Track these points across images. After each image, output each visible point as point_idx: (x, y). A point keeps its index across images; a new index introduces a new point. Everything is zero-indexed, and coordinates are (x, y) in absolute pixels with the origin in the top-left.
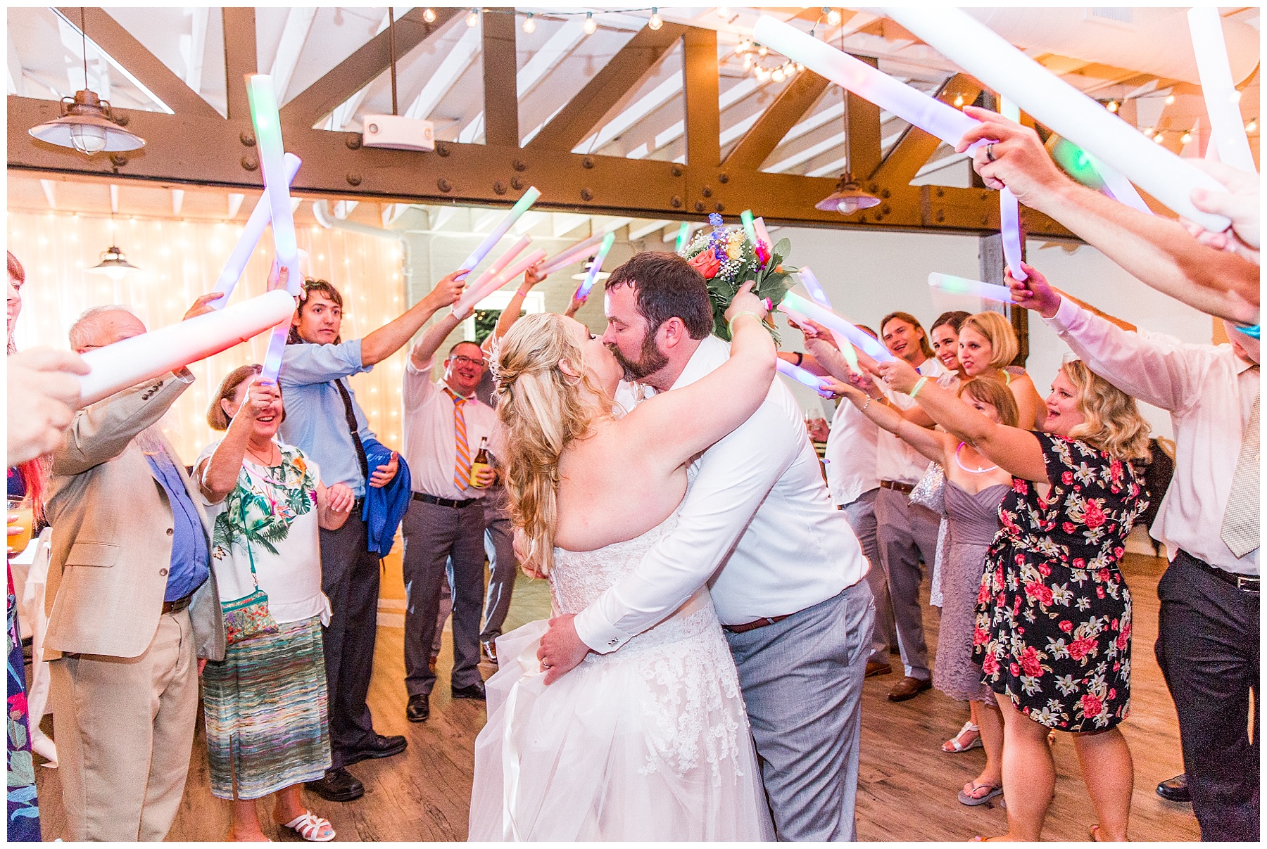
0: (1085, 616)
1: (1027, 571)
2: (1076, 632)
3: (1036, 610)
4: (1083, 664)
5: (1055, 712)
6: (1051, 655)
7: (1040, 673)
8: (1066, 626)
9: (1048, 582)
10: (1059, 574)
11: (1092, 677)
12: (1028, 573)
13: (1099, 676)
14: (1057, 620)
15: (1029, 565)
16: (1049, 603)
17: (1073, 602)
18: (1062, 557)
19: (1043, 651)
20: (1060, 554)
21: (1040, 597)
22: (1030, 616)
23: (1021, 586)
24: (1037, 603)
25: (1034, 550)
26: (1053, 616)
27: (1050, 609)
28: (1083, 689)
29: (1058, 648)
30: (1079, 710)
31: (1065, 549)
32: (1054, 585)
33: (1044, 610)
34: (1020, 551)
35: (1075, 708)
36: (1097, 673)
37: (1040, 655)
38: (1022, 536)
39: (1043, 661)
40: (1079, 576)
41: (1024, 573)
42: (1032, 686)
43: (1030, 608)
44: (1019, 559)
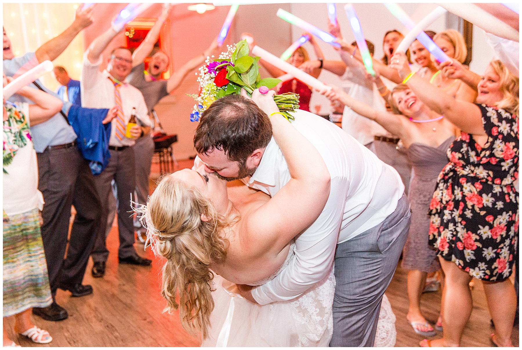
0: (500, 212)
1: (468, 187)
2: (495, 222)
3: (473, 210)
4: (498, 241)
5: (483, 270)
6: (481, 237)
7: (474, 248)
8: (489, 219)
9: (480, 193)
10: (487, 189)
11: (502, 248)
12: (468, 189)
13: (506, 247)
14: (485, 216)
15: (469, 184)
16: (481, 206)
17: (494, 204)
18: (489, 178)
19: (477, 234)
20: (488, 176)
21: (475, 203)
22: (469, 214)
23: (464, 196)
24: (473, 206)
25: (472, 175)
26: (483, 213)
27: (481, 209)
28: (498, 255)
29: (485, 232)
30: (496, 268)
31: (491, 173)
32: (484, 195)
33: (478, 210)
34: (463, 176)
35: (493, 267)
36: (505, 245)
37: (474, 237)
38: (464, 167)
39: (476, 240)
40: (497, 189)
41: (466, 189)
42: (469, 255)
43: (469, 209)
44: (462, 181)
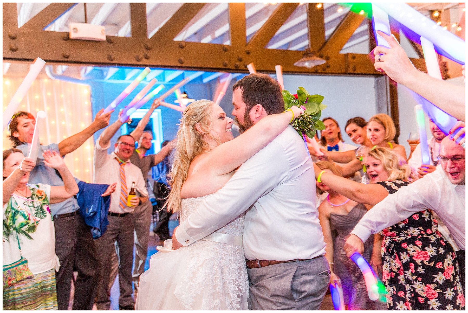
0: (444, 256)
2: (445, 266)
3: (424, 266)
4: (452, 280)
6: (437, 283)
7: (437, 295)
8: (439, 265)
9: (423, 249)
10: (426, 243)
11: (456, 285)
12: (412, 250)
13: (458, 283)
14: (435, 264)
15: (411, 246)
16: (428, 259)
17: (437, 251)
18: (422, 232)
19: (434, 283)
20: (420, 232)
21: (423, 259)
22: (421, 270)
23: (411, 257)
25: (409, 237)
26: (432, 264)
27: (429, 262)
28: (455, 291)
29: (440, 278)
30: (460, 304)
32: (426, 248)
33: (427, 264)
35: (458, 304)
37: (433, 286)
38: (398, 235)
39: (436, 288)
40: (433, 239)
41: (410, 251)
43: (420, 266)
44: (404, 245)
